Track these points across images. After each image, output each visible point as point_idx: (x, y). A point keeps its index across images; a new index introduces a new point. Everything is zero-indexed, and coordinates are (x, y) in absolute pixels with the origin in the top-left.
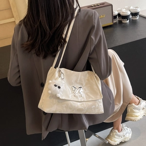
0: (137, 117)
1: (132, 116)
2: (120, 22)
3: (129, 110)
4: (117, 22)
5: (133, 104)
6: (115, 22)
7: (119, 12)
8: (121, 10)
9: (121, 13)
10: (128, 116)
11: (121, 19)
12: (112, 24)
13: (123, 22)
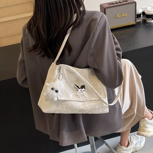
0: (149, 132)
1: (145, 132)
2: (144, 21)
3: (141, 124)
4: (141, 21)
5: (146, 119)
6: (138, 21)
7: (144, 10)
8: (146, 8)
9: (146, 12)
10: (140, 131)
11: (145, 18)
12: (135, 23)
13: (148, 21)
